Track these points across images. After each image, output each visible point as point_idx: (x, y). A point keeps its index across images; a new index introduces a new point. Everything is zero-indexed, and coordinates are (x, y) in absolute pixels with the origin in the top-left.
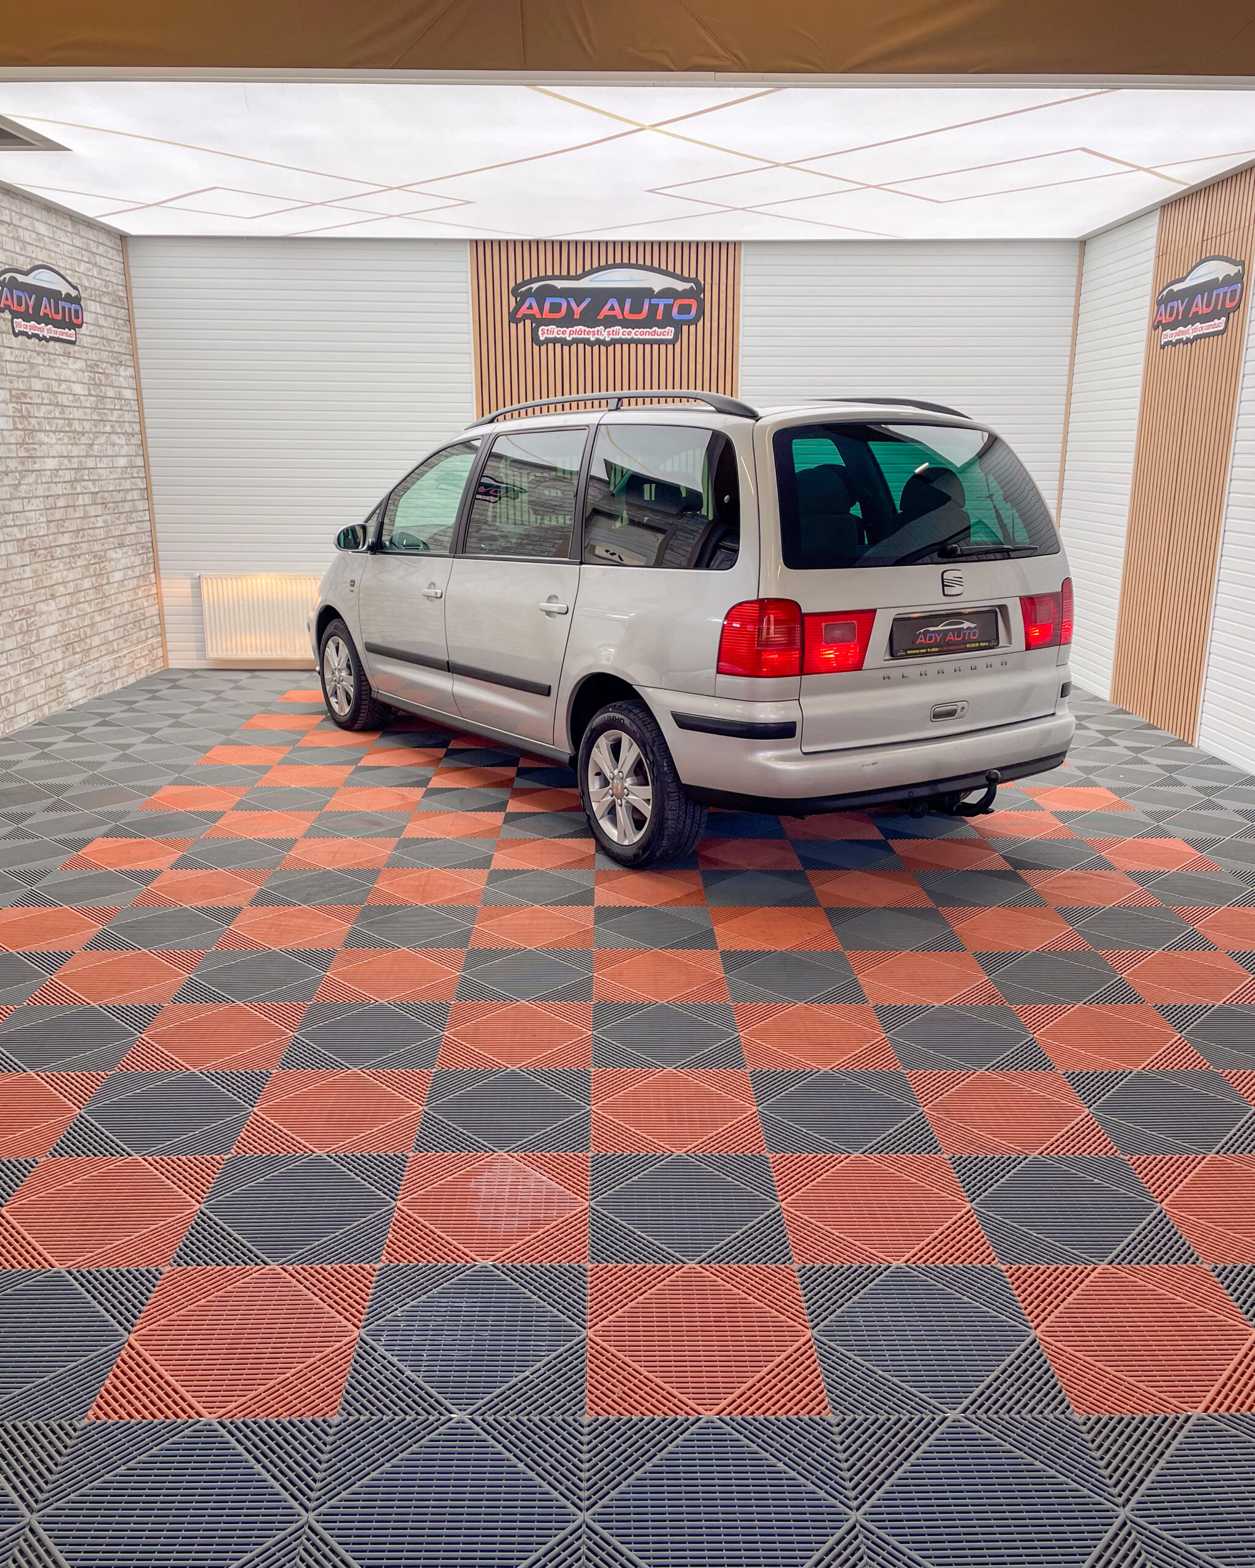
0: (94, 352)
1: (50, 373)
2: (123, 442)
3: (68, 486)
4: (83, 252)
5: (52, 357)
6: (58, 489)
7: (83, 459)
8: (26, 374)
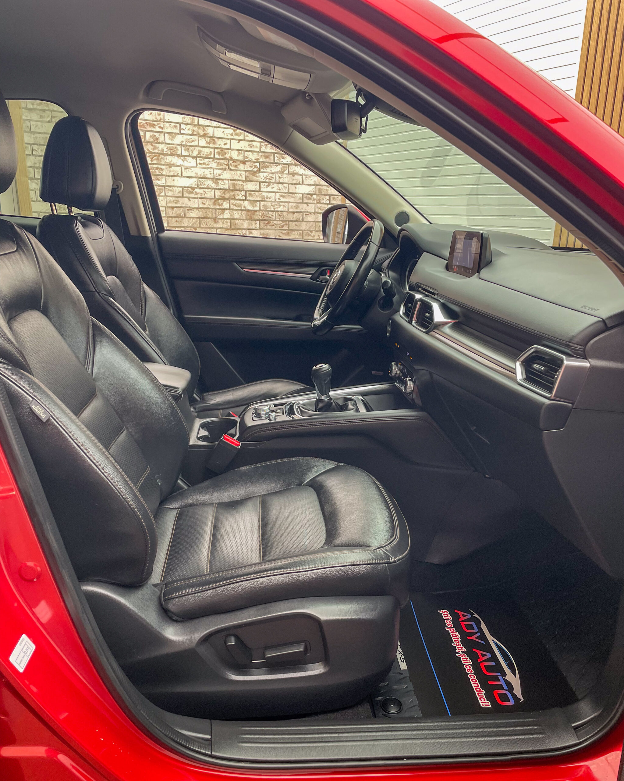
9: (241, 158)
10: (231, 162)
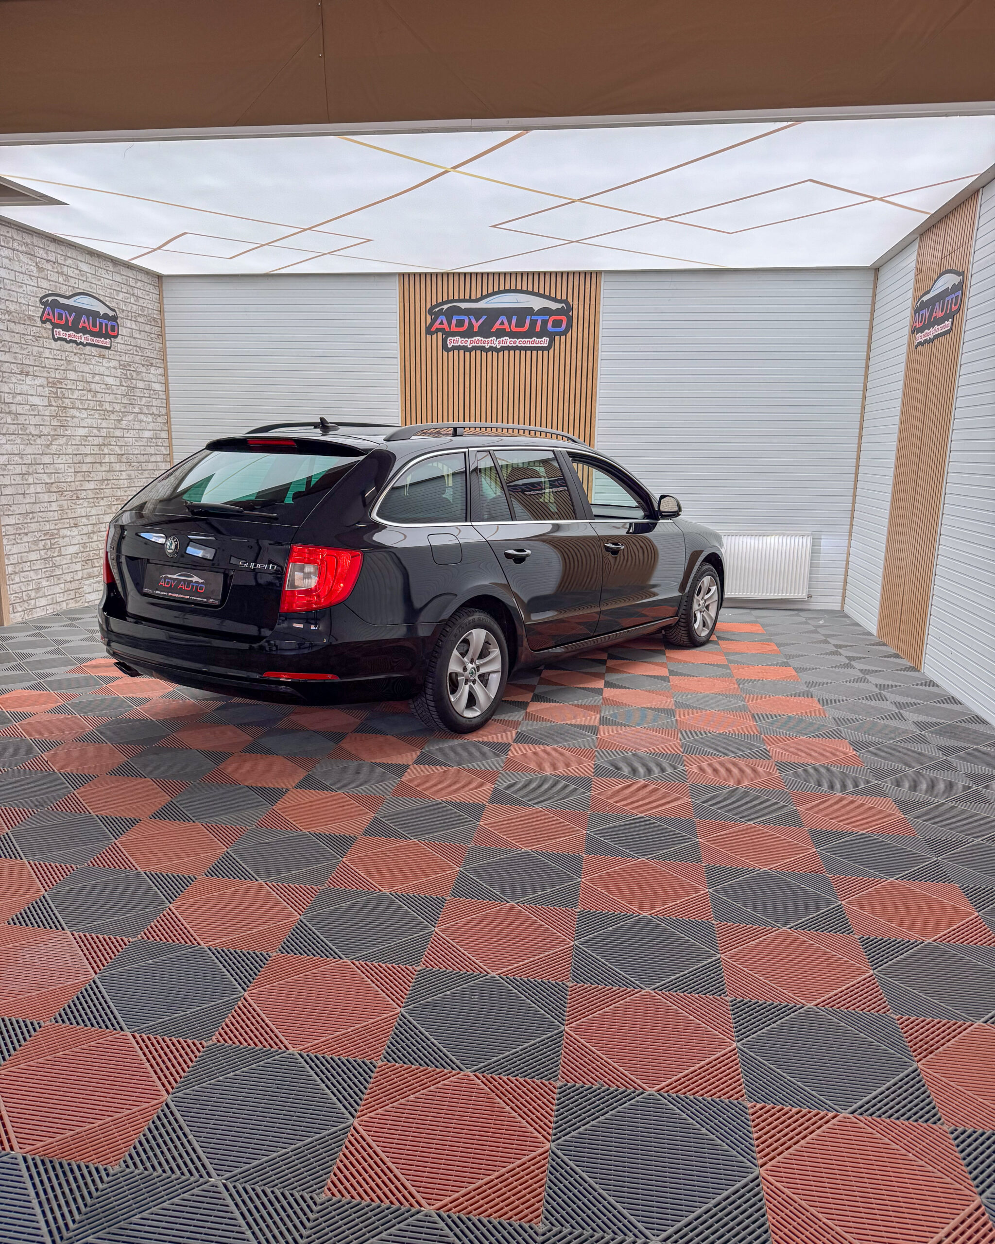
0: (127, 356)
1: (86, 368)
2: (150, 420)
3: (96, 448)
4: (123, 285)
5: (87, 357)
6: (87, 450)
7: (112, 430)
8: (62, 368)
9: (37, 432)
10: (31, 436)
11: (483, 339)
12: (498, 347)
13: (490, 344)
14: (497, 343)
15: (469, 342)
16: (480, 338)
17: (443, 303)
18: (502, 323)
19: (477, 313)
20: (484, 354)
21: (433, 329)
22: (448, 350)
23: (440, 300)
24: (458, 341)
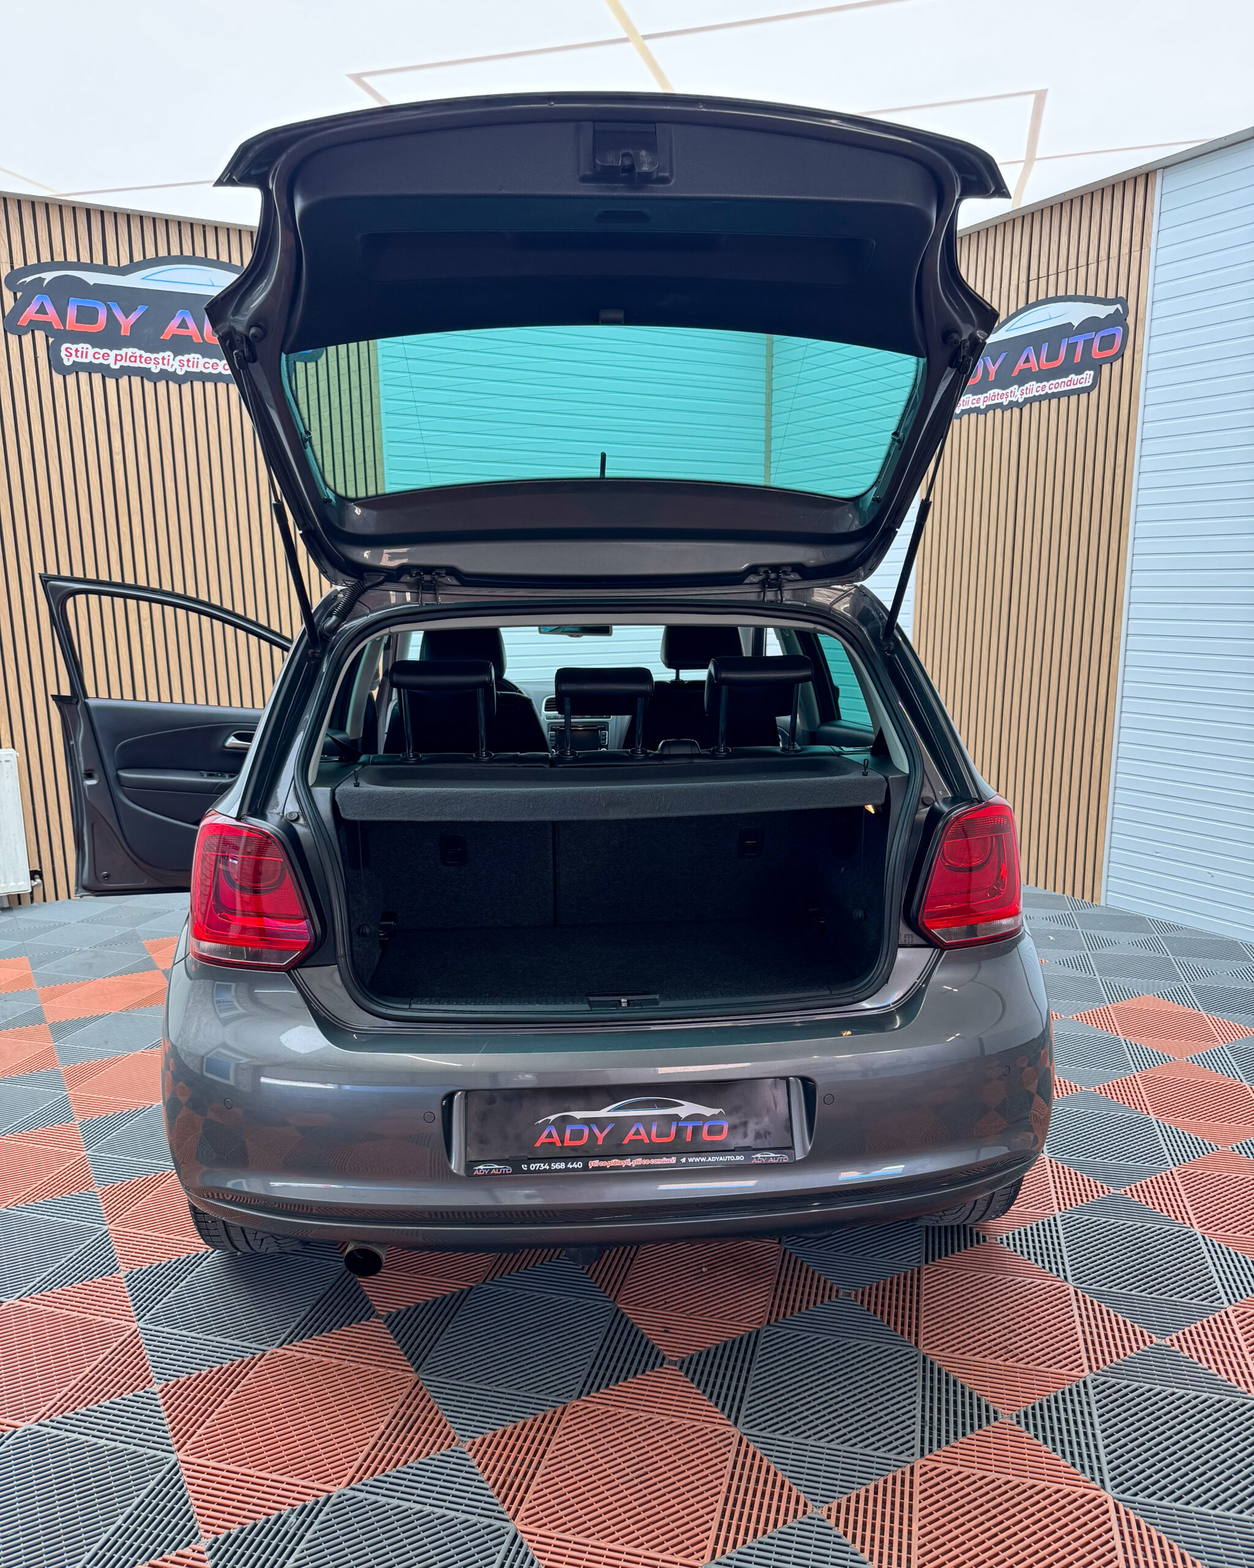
11: (145, 355)
12: (180, 372)
13: (161, 366)
14: (176, 364)
15: (112, 358)
16: (138, 352)
17: (41, 267)
18: (183, 325)
19: (129, 298)
20: (149, 385)
21: (23, 321)
22: (64, 371)
23: (32, 260)
24: (88, 353)
